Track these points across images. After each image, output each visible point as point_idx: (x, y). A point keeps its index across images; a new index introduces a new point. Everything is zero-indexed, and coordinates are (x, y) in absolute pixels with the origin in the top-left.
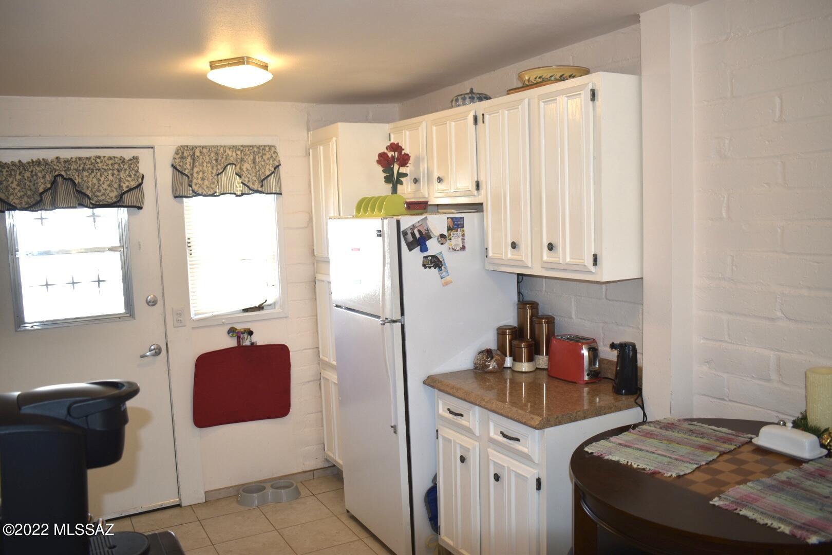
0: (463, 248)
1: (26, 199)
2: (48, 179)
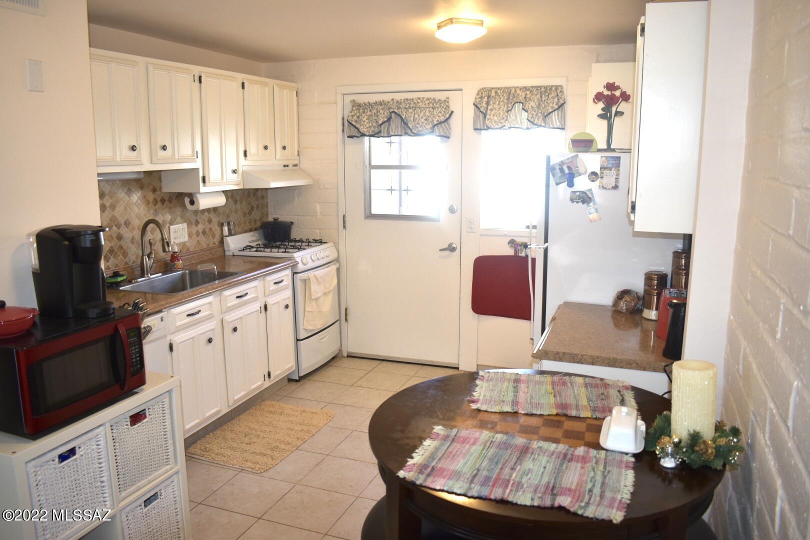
0: (616, 187)
1: (372, 129)
2: (386, 114)
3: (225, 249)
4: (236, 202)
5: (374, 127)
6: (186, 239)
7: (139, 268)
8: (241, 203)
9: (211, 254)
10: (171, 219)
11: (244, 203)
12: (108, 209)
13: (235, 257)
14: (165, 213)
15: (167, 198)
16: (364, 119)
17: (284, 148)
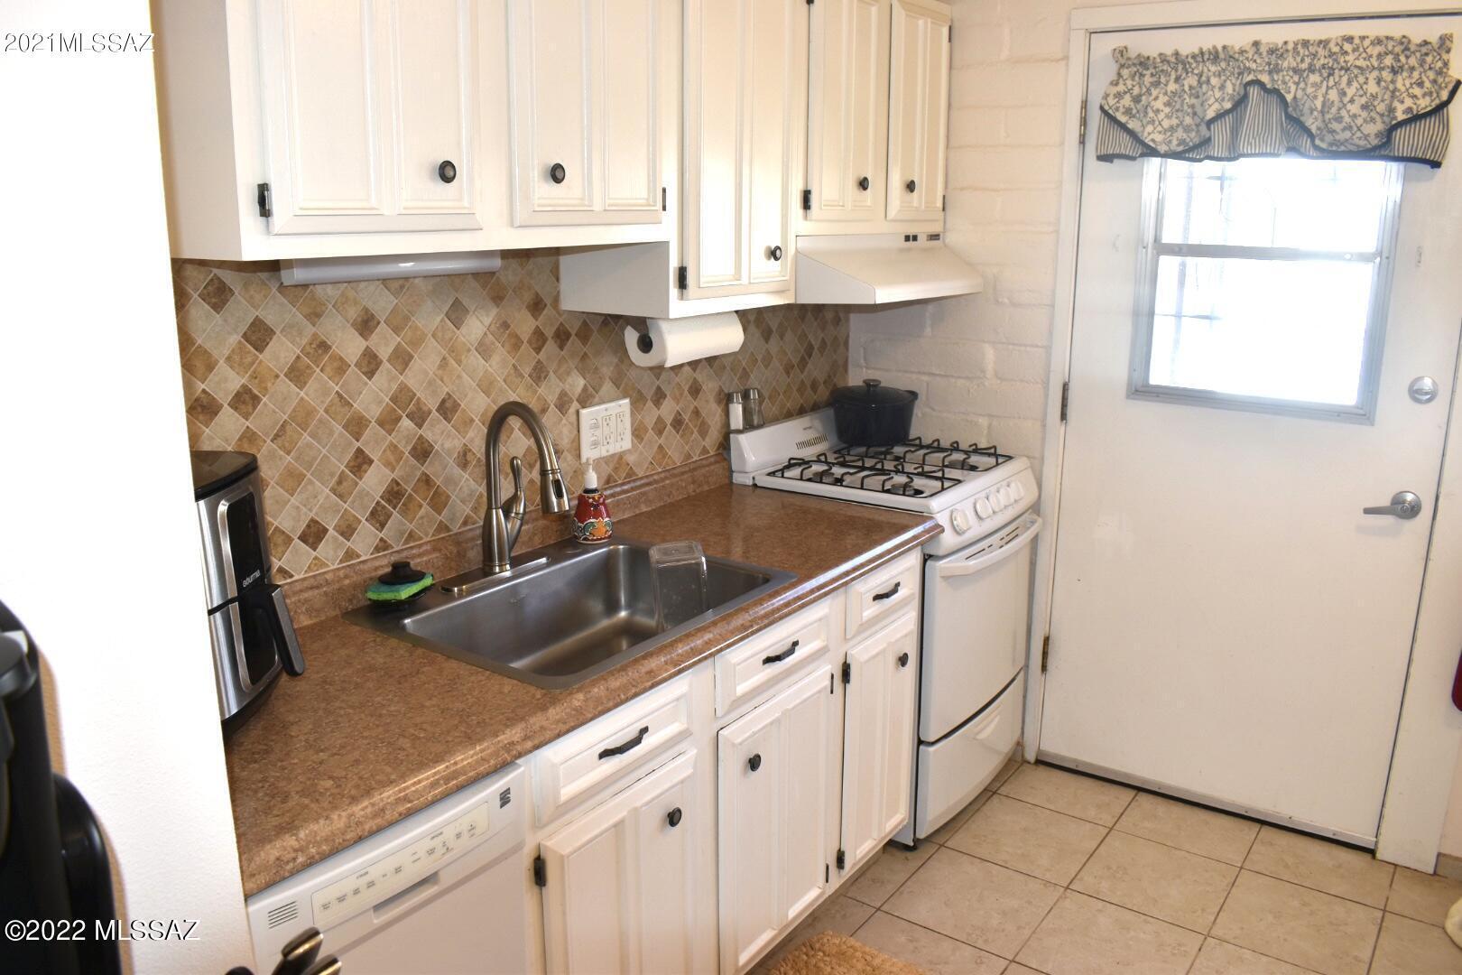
1: (1180, 134)
2: (1229, 88)
3: (734, 468)
4: (767, 335)
5: (1187, 129)
6: (626, 443)
7: (480, 542)
8: (782, 337)
9: (694, 482)
10: (585, 389)
11: (789, 335)
12: (386, 365)
13: (758, 491)
14: (568, 374)
15: (573, 328)
16: (1159, 104)
17: (911, 187)
